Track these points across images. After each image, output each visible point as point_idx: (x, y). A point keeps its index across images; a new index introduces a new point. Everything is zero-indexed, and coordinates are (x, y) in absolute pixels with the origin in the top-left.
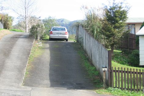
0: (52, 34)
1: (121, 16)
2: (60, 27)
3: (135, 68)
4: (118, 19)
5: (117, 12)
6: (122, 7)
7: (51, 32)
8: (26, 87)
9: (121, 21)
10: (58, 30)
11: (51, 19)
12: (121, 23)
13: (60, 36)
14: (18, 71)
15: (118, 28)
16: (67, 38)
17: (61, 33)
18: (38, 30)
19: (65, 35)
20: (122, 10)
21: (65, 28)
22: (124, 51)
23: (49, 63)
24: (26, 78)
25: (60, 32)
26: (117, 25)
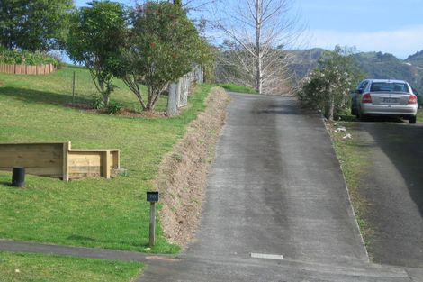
0: (370, 102)
2: (392, 81)
7: (368, 96)
8: (386, 267)
10: (388, 91)
11: (343, 54)
13: (393, 106)
14: (334, 218)
16: (415, 114)
17: (396, 100)
18: (331, 90)
19: (409, 105)
21: (406, 86)
23: (407, 193)
24: (366, 238)
25: (393, 96)
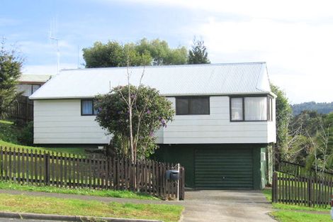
1: (12, 70)
3: (26, 147)
4: (5, 74)
5: (5, 65)
6: (14, 57)
9: (12, 78)
12: (12, 81)
15: (8, 87)
20: (13, 61)
22: (17, 122)
26: (5, 83)
